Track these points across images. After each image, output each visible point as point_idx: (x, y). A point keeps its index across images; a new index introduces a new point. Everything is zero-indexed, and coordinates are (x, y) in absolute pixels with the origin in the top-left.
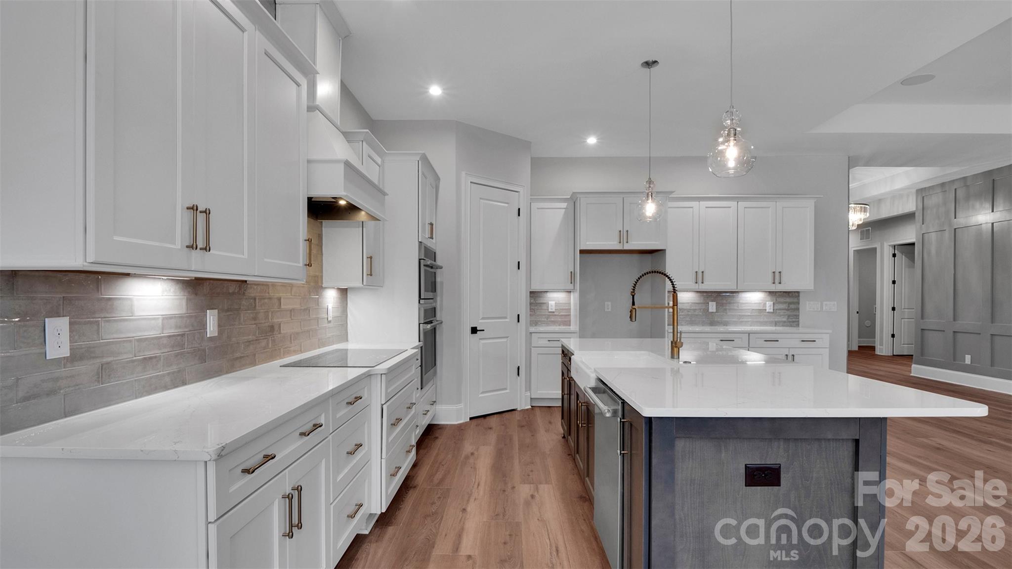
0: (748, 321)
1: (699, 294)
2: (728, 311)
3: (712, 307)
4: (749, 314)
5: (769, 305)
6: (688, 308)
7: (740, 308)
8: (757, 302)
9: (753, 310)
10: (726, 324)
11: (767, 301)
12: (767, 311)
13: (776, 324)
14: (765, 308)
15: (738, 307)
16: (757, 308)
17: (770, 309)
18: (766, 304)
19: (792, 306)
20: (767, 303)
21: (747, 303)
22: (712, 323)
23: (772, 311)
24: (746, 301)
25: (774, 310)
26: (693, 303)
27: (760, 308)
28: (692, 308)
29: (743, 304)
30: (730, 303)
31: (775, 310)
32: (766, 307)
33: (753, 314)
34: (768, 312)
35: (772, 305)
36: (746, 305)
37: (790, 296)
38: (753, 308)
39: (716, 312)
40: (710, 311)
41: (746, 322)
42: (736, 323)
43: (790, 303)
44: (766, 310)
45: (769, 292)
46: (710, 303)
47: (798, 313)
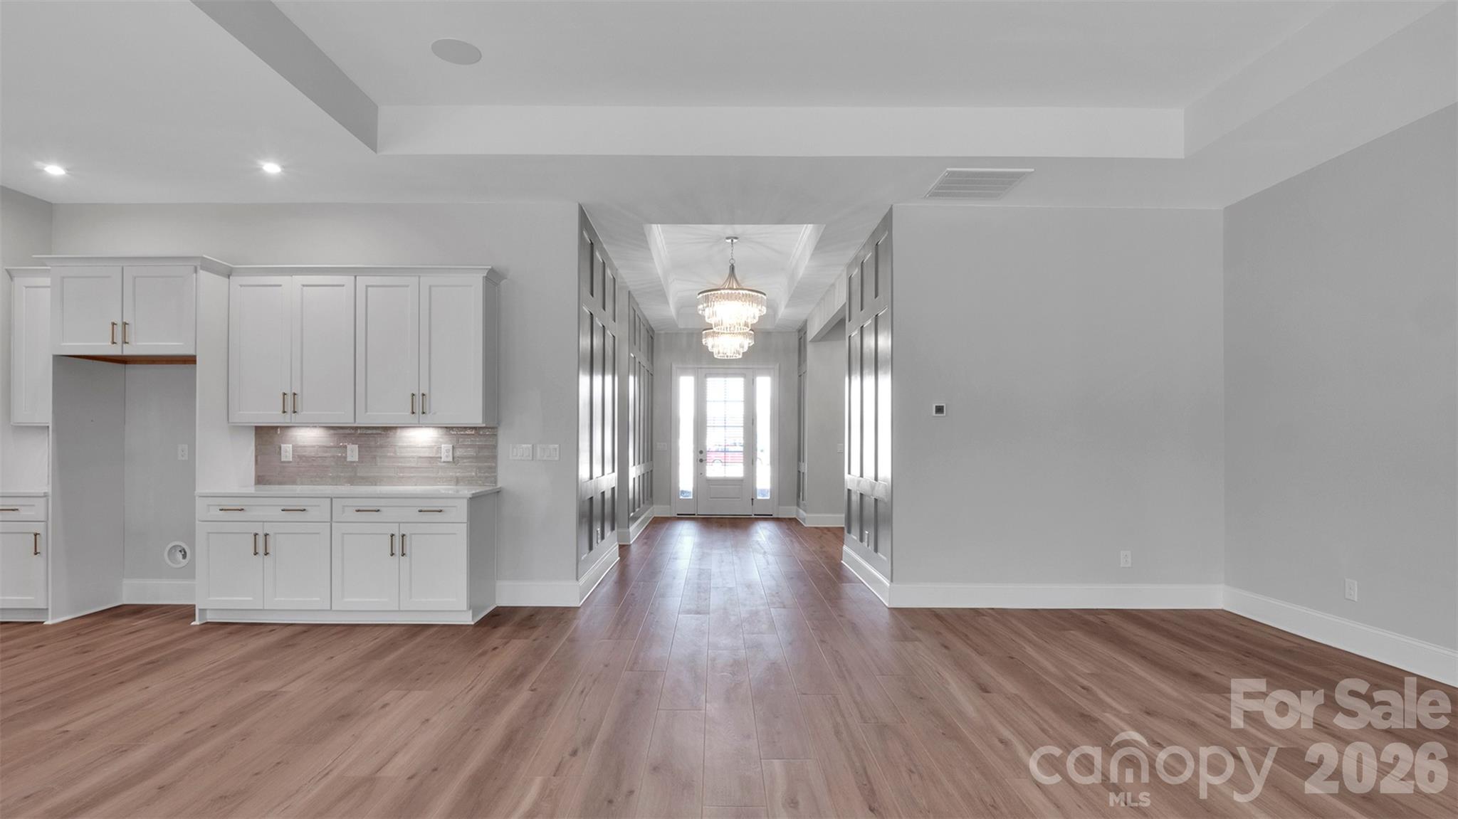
0: (412, 477)
1: (332, 432)
2: (378, 459)
3: (353, 452)
4: (413, 465)
5: (446, 448)
6: (313, 454)
7: (403, 455)
8: (425, 444)
9: (420, 457)
10: (374, 481)
11: (442, 443)
12: (443, 460)
13: (458, 481)
14: (439, 455)
15: (395, 452)
16: (427, 455)
17: (447, 456)
18: (441, 448)
19: (486, 453)
20: (443, 446)
21: (410, 447)
22: (352, 481)
23: (450, 459)
24: (409, 444)
25: (453, 458)
26: (320, 447)
27: (431, 455)
28: (320, 455)
29: (407, 447)
30: (381, 446)
31: (455, 460)
32: (441, 453)
33: (419, 465)
34: (444, 462)
35: (451, 450)
36: (409, 449)
37: (479, 434)
38: (422, 455)
39: (358, 462)
40: (349, 459)
41: (409, 477)
42: (391, 481)
43: (481, 448)
44: (441, 458)
45: (446, 427)
46: (348, 446)
47: (494, 464)
